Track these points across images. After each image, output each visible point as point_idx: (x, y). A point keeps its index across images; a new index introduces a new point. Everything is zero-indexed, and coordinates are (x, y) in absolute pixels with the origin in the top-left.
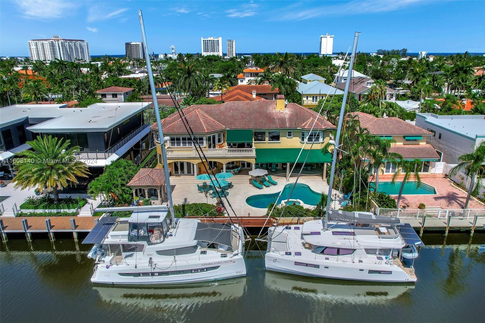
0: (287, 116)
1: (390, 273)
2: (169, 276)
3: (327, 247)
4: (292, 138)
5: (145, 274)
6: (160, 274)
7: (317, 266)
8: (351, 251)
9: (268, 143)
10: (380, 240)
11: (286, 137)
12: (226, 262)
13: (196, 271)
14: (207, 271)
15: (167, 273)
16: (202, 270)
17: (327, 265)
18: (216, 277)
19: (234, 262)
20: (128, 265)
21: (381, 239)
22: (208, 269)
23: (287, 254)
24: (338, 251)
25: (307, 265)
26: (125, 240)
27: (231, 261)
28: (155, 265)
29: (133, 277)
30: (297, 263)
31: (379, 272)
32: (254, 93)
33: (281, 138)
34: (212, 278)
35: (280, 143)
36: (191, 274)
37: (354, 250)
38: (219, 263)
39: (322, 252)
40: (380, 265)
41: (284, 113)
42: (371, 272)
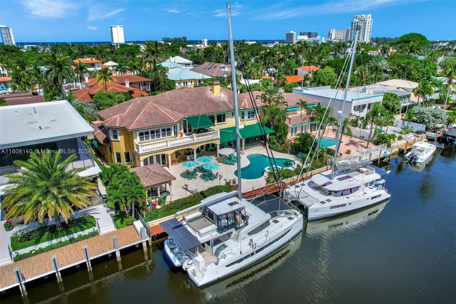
0: (226, 100)
1: (380, 195)
2: (264, 250)
3: (344, 190)
4: (234, 118)
5: (247, 257)
6: (258, 251)
7: (344, 205)
8: (357, 188)
9: (217, 125)
11: (230, 117)
12: (296, 223)
13: (280, 238)
14: (285, 235)
15: (262, 249)
16: (283, 236)
17: (349, 202)
18: (289, 238)
20: (234, 254)
22: (286, 233)
23: (322, 203)
24: (351, 191)
25: (338, 206)
26: (216, 234)
27: (298, 220)
28: (255, 244)
29: (237, 264)
30: (332, 207)
31: (375, 197)
32: (127, 83)
33: (227, 119)
35: (226, 123)
36: (277, 242)
37: (358, 187)
39: (342, 195)
40: (375, 192)
41: (222, 97)
42: (373, 198)
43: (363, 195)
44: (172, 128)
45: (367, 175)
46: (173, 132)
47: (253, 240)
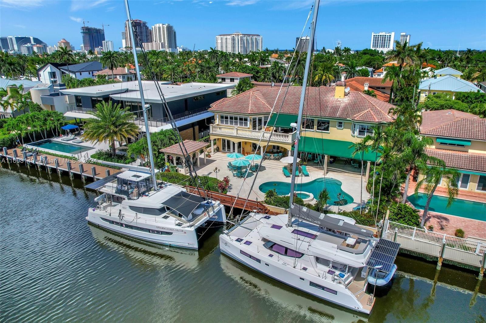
0: (343, 105)
1: (335, 292)
2: (133, 230)
3: (275, 244)
4: (342, 129)
5: (117, 223)
6: (127, 226)
7: (259, 261)
8: (299, 255)
9: (316, 132)
10: (337, 251)
11: (336, 127)
12: (177, 230)
13: (153, 231)
14: (162, 234)
15: (131, 227)
16: (158, 232)
17: (268, 262)
18: (170, 243)
19: (185, 233)
20: (106, 212)
21: (339, 250)
22: (162, 233)
24: (286, 251)
25: (250, 257)
26: (113, 192)
27: (182, 231)
28: (123, 217)
31: (323, 288)
32: (366, 86)
33: (330, 128)
34: (167, 242)
35: (329, 133)
36: (149, 233)
37: (303, 254)
38: (171, 229)
39: (271, 248)
40: (324, 279)
41: (342, 101)
42: (312, 284)
43: (294, 267)
44: (249, 119)
46: (248, 123)
47: (122, 213)
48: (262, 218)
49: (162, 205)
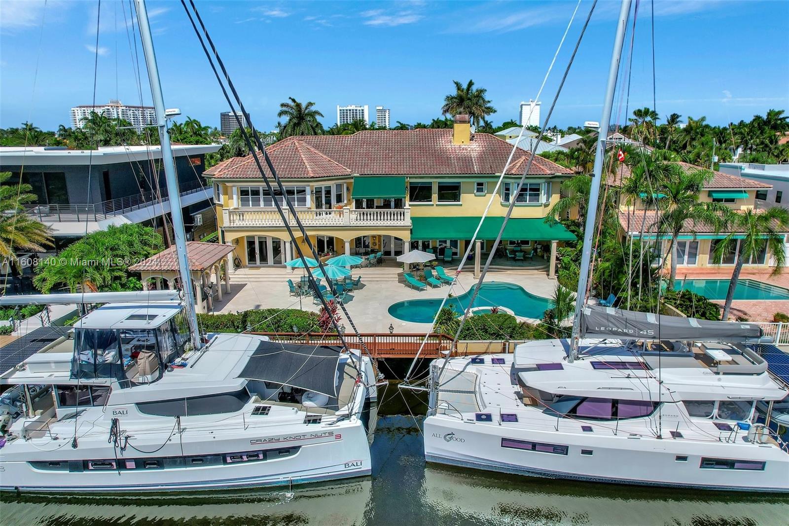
0: (474, 155)
1: (760, 465)
2: (165, 470)
3: (584, 399)
4: (485, 196)
5: (102, 464)
6: (141, 464)
7: (562, 450)
8: (648, 408)
9: (437, 205)
10: (719, 380)
11: (473, 193)
12: (316, 436)
13: (237, 457)
14: (265, 458)
15: (160, 463)
16: (253, 456)
17: (587, 445)
18: (290, 477)
19: (339, 437)
20: (56, 439)
22: (267, 454)
23: (479, 417)
24: (615, 409)
25: (534, 446)
26: (63, 376)
27: (331, 434)
28: (126, 438)
29: (68, 472)
30: (507, 443)
31: (729, 464)
33: (463, 196)
34: (281, 478)
35: (461, 205)
36: (222, 466)
37: (657, 404)
38: (297, 437)
39: (573, 413)
40: (731, 444)
41: (469, 149)
42: (707, 462)
43: (659, 437)
44: (308, 190)
45: (717, 373)
46: (308, 197)
47: (122, 426)
48: (468, 364)
49: (243, 379)
